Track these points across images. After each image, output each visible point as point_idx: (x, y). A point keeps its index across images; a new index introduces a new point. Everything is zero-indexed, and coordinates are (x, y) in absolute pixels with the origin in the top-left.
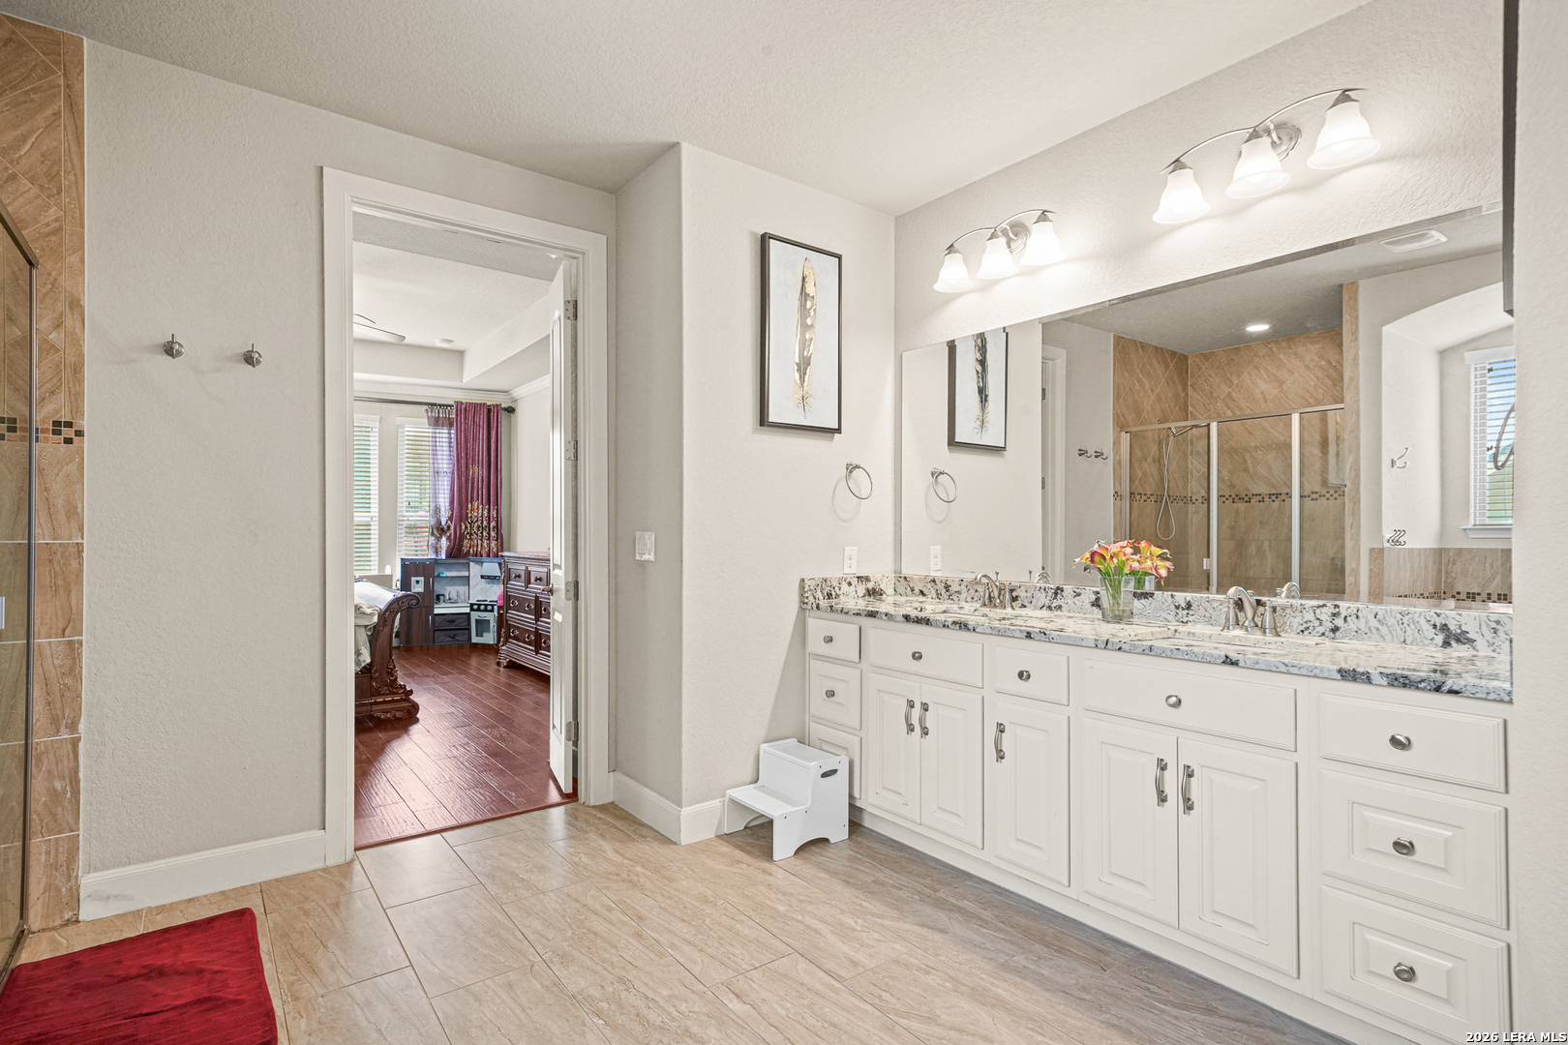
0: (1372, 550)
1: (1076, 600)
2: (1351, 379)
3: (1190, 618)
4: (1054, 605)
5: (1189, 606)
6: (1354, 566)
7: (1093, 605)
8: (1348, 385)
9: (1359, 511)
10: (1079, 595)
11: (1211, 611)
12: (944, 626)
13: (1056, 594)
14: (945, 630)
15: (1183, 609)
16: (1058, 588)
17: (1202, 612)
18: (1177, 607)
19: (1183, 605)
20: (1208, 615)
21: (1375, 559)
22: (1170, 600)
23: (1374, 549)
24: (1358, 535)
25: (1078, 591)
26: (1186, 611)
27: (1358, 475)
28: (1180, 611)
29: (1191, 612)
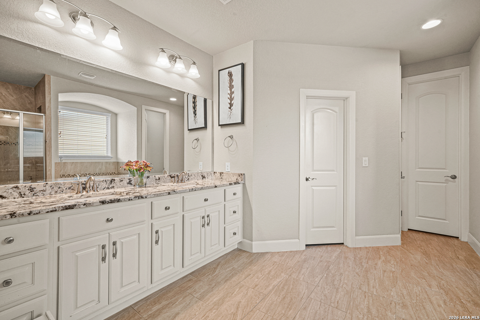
0: (56, 163)
1: (121, 183)
2: (49, 107)
3: (160, 182)
4: (110, 186)
5: (159, 179)
6: (50, 168)
7: (128, 184)
8: (48, 108)
9: (51, 150)
10: (122, 181)
11: (165, 179)
12: (129, 200)
13: (111, 182)
14: (130, 202)
15: (158, 180)
16: (112, 180)
17: (163, 180)
18: (156, 180)
19: (158, 179)
20: (164, 181)
21: (57, 166)
22: (154, 178)
23: (57, 163)
24: (51, 158)
25: (121, 179)
26: (159, 180)
27: (51, 138)
28: (157, 181)
29: (160, 181)
